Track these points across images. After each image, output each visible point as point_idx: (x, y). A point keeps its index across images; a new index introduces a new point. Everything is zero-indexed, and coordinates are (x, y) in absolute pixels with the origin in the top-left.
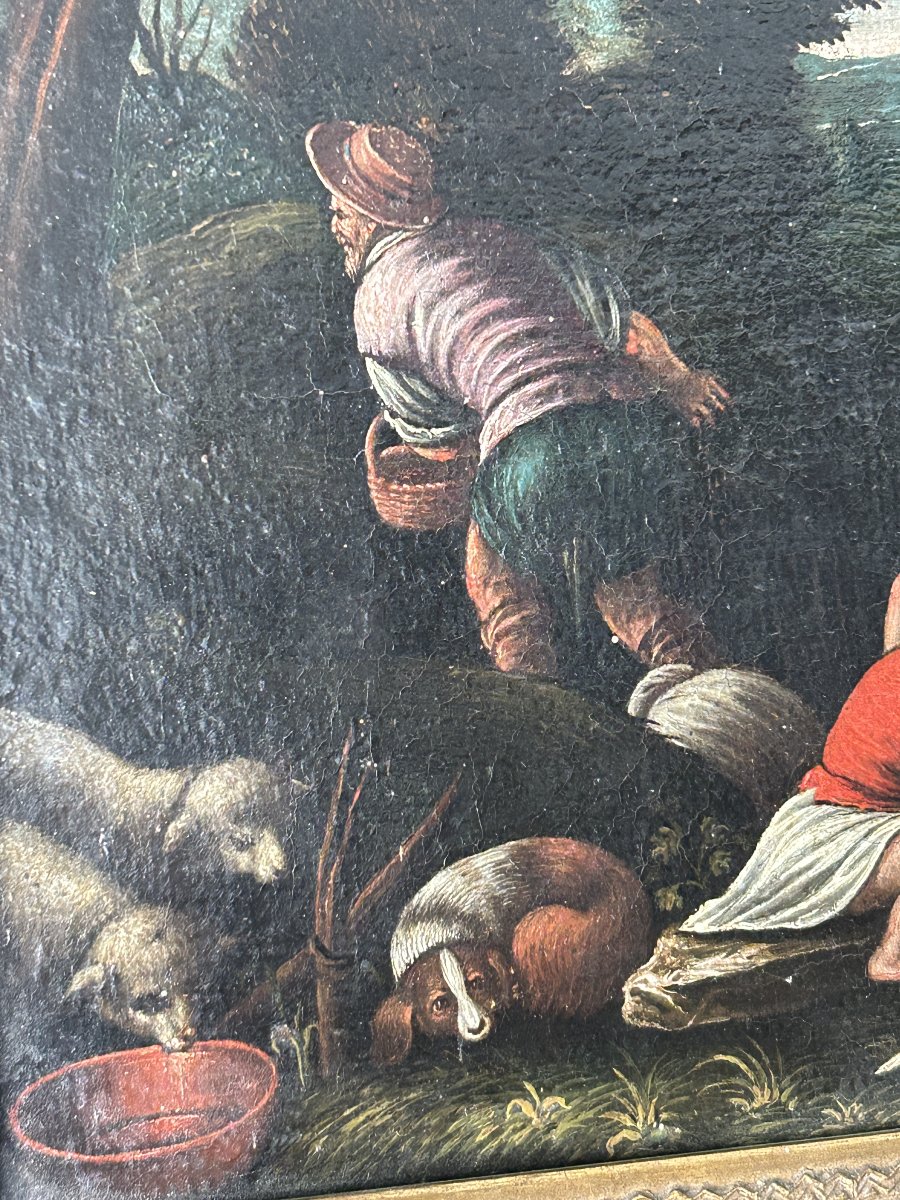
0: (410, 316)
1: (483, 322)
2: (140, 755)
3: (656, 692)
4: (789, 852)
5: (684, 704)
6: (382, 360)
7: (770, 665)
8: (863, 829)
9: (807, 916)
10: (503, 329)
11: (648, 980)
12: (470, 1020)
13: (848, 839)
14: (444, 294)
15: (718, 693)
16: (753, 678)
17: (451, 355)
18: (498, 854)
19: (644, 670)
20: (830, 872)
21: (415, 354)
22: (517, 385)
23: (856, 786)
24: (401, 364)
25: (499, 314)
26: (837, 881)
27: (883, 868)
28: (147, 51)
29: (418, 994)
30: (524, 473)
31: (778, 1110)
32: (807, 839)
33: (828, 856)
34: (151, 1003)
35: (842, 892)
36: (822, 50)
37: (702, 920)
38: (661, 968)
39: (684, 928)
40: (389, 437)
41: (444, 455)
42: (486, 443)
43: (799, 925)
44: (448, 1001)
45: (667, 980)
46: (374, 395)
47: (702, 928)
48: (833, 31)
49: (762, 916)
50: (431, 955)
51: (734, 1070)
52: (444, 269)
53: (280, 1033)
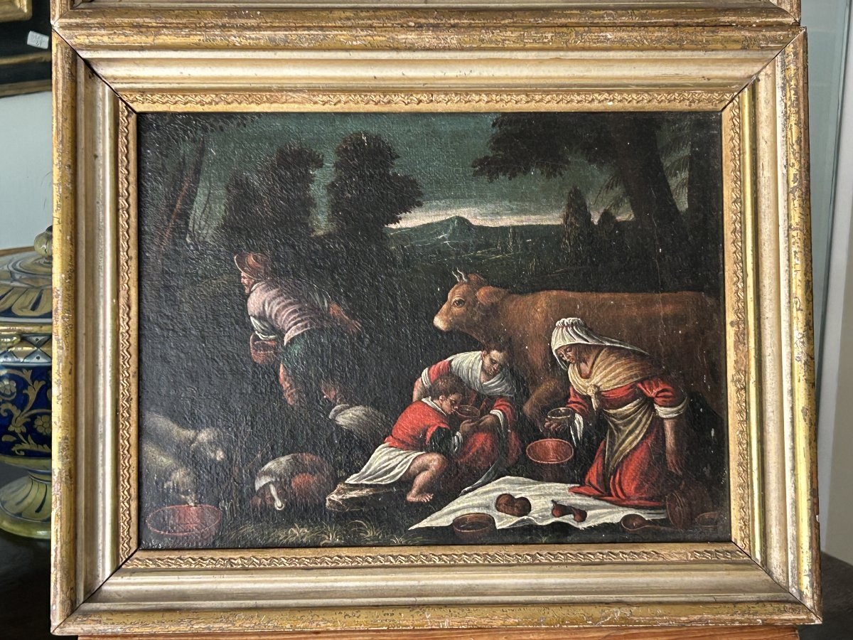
0: (264, 305)
1: (285, 307)
2: (183, 425)
3: (337, 413)
4: (380, 461)
5: (347, 416)
6: (255, 317)
7: (375, 404)
8: (405, 455)
9: (385, 480)
10: (291, 309)
11: (334, 497)
12: (278, 504)
13: (400, 458)
14: (274, 298)
15: (357, 413)
16: (370, 410)
17: (276, 315)
18: (287, 457)
19: (335, 405)
20: (393, 468)
21: (265, 315)
22: (295, 324)
23: (403, 442)
24: (261, 317)
25: (291, 304)
26: (396, 470)
27: (412, 467)
28: (191, 237)
29: (263, 496)
30: (297, 349)
31: (375, 538)
32: (386, 457)
33: (393, 462)
34: (186, 493)
35: (398, 474)
36: (393, 226)
37: (352, 480)
38: (339, 493)
39: (346, 482)
40: (257, 338)
41: (273, 344)
42: (286, 340)
43: (383, 483)
44: (273, 499)
45: (340, 497)
46: (253, 327)
47: (352, 482)
48: (396, 221)
49: (371, 480)
50: (266, 486)
51: (361, 525)
52: (273, 292)
53: (222, 504)
